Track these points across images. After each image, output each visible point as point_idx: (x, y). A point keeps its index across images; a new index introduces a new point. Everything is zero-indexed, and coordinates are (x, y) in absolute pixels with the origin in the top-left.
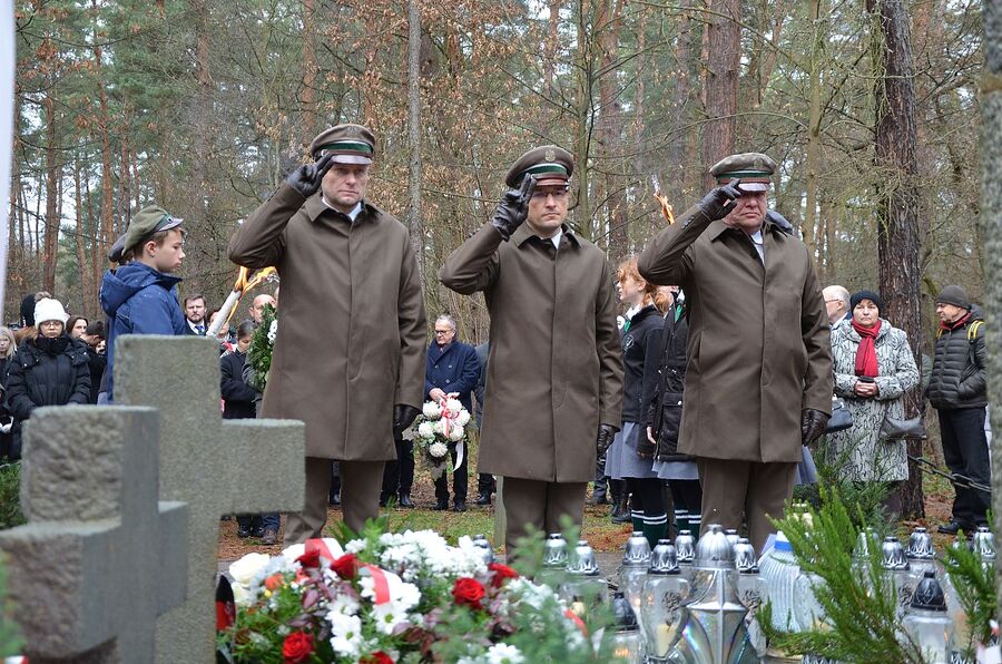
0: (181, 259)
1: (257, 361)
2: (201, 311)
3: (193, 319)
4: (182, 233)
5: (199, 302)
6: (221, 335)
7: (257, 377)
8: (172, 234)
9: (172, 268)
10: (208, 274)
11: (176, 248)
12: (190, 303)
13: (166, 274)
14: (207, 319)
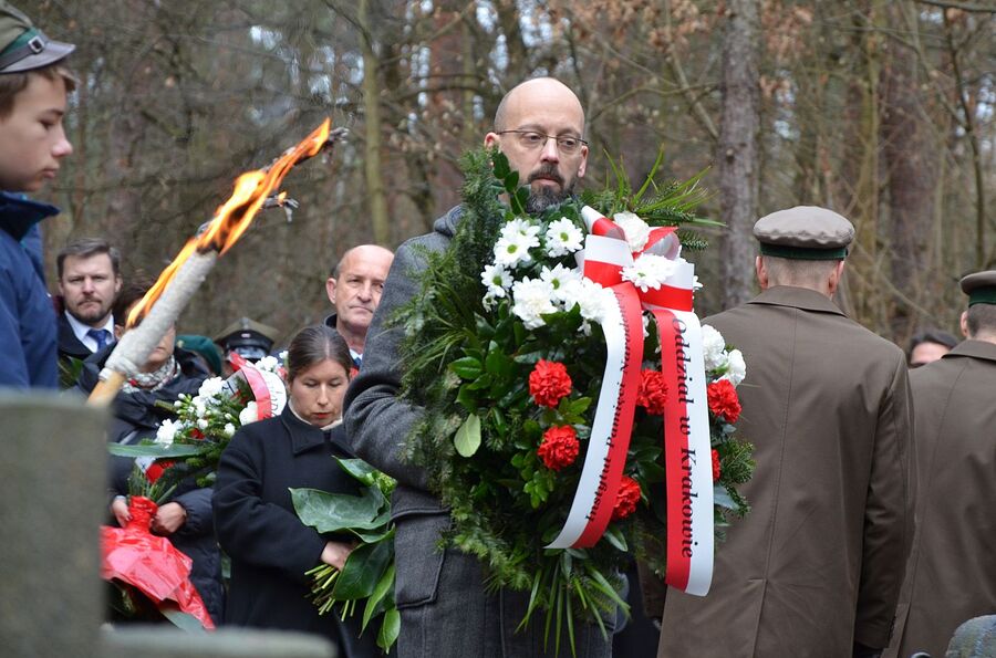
0: (60, 157)
1: (435, 371)
2: (105, 289)
3: (84, 312)
4: (69, 85)
5: (100, 264)
6: (152, 366)
7: (427, 435)
8: (39, 85)
9: (33, 178)
10: (153, 180)
11: (46, 124)
12: (75, 267)
13: (15, 196)
14: (119, 308)
